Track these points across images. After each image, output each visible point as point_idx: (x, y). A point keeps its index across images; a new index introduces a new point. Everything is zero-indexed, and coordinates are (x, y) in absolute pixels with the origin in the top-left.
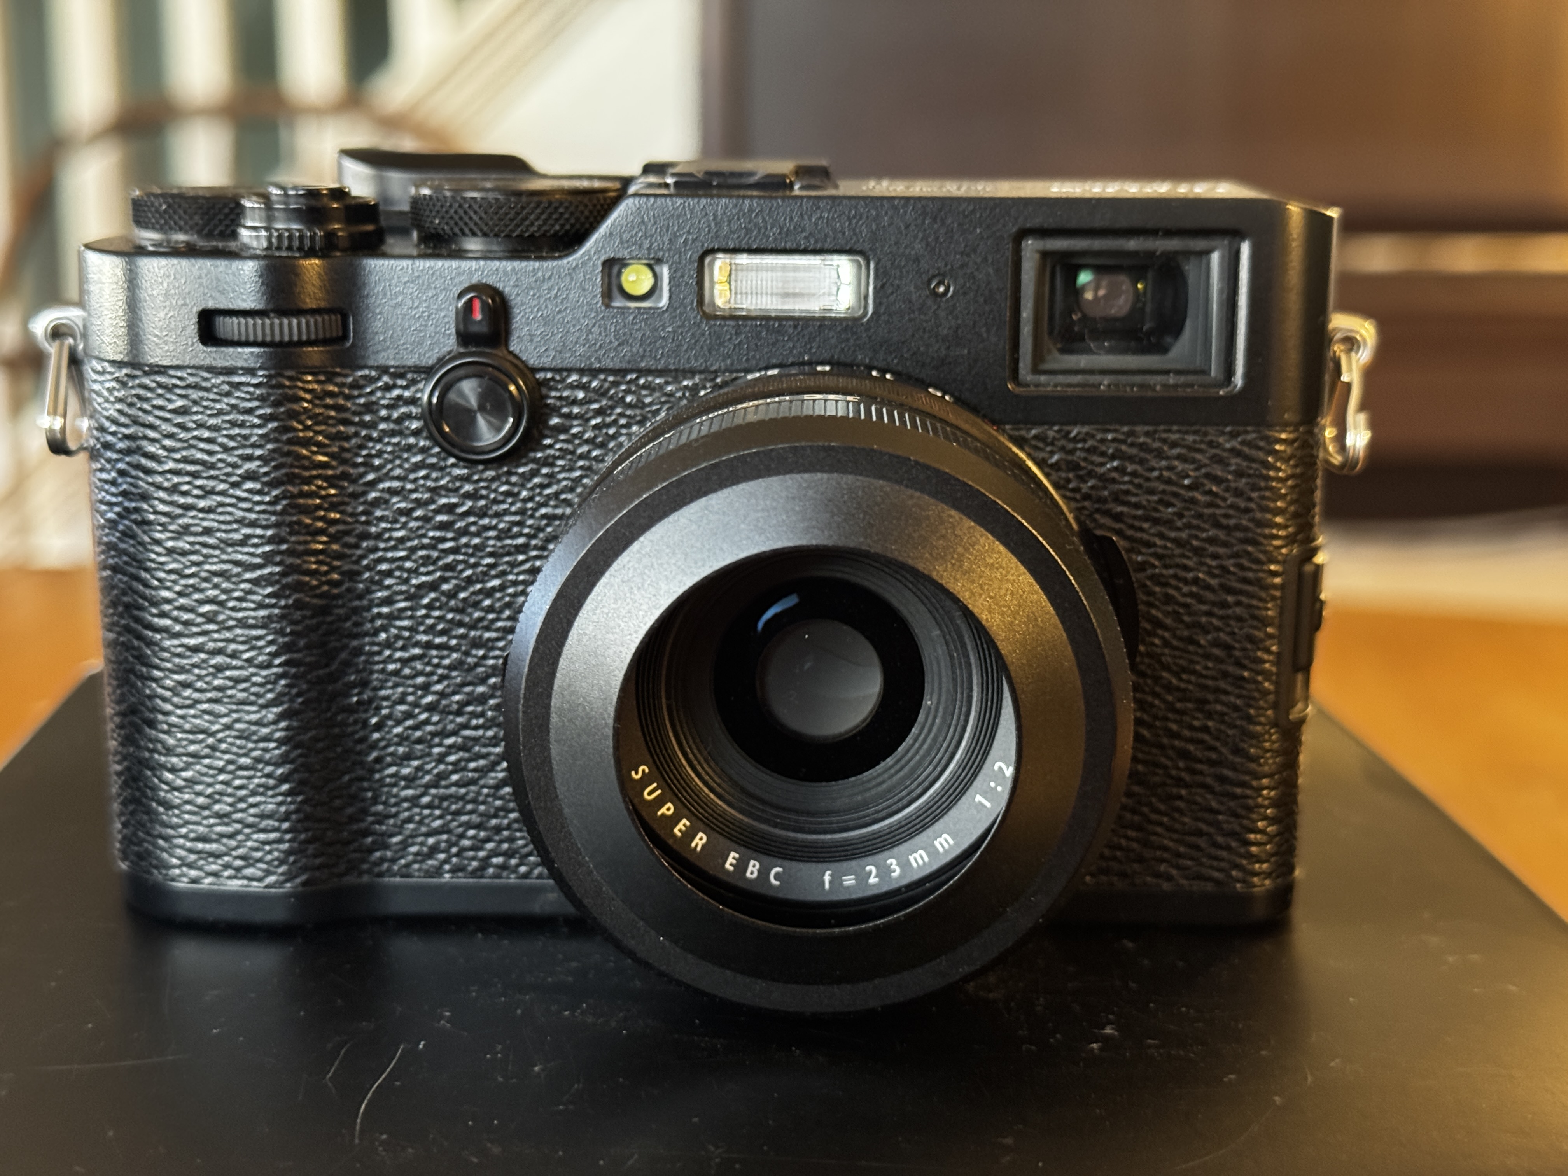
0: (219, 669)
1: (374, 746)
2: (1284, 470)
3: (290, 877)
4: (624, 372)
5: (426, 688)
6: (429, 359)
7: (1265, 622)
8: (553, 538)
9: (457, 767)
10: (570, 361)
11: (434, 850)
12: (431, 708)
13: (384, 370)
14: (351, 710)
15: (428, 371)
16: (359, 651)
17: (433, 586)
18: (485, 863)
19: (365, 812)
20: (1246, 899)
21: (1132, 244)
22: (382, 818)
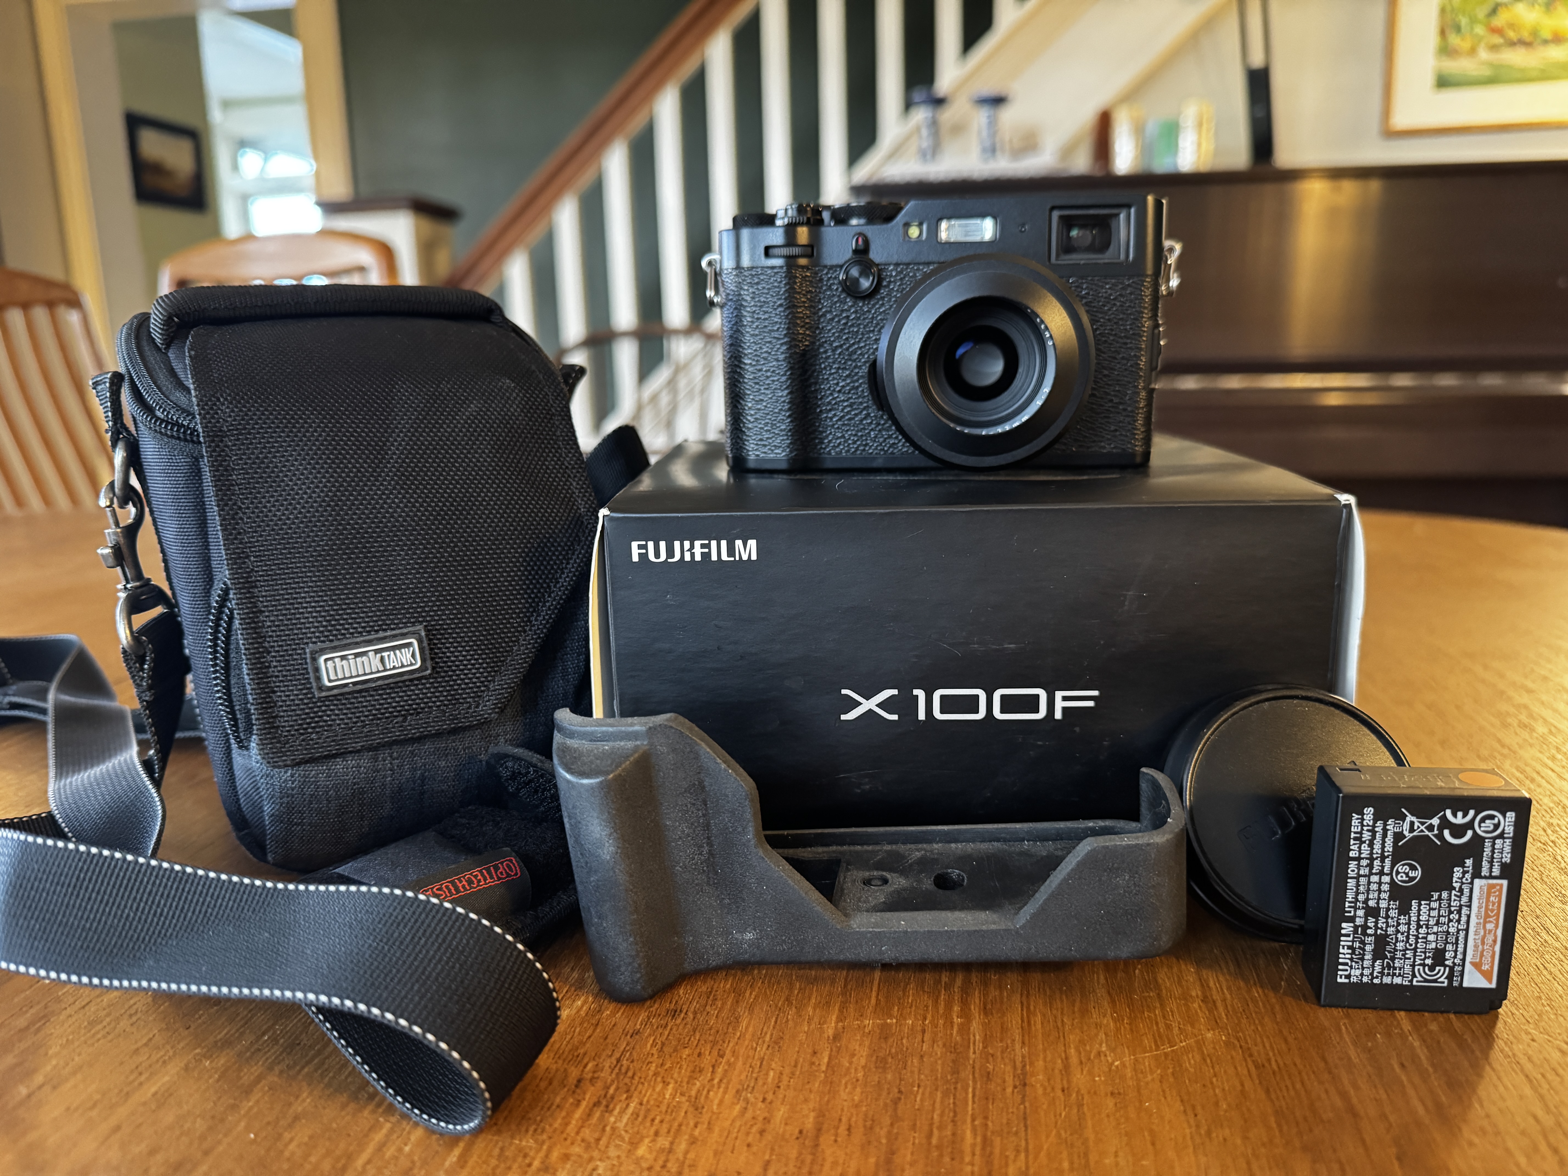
0: (768, 377)
1: (819, 406)
2: (1148, 292)
3: (791, 452)
4: (909, 264)
5: (837, 384)
6: (841, 262)
7: (1141, 349)
8: (882, 327)
9: (848, 413)
10: (890, 260)
11: (840, 444)
12: (839, 391)
13: (825, 266)
14: (812, 392)
15: (841, 267)
16: (814, 371)
17: (841, 346)
18: (857, 449)
19: (815, 431)
20: (1133, 455)
21: (1092, 212)
22: (822, 432)
